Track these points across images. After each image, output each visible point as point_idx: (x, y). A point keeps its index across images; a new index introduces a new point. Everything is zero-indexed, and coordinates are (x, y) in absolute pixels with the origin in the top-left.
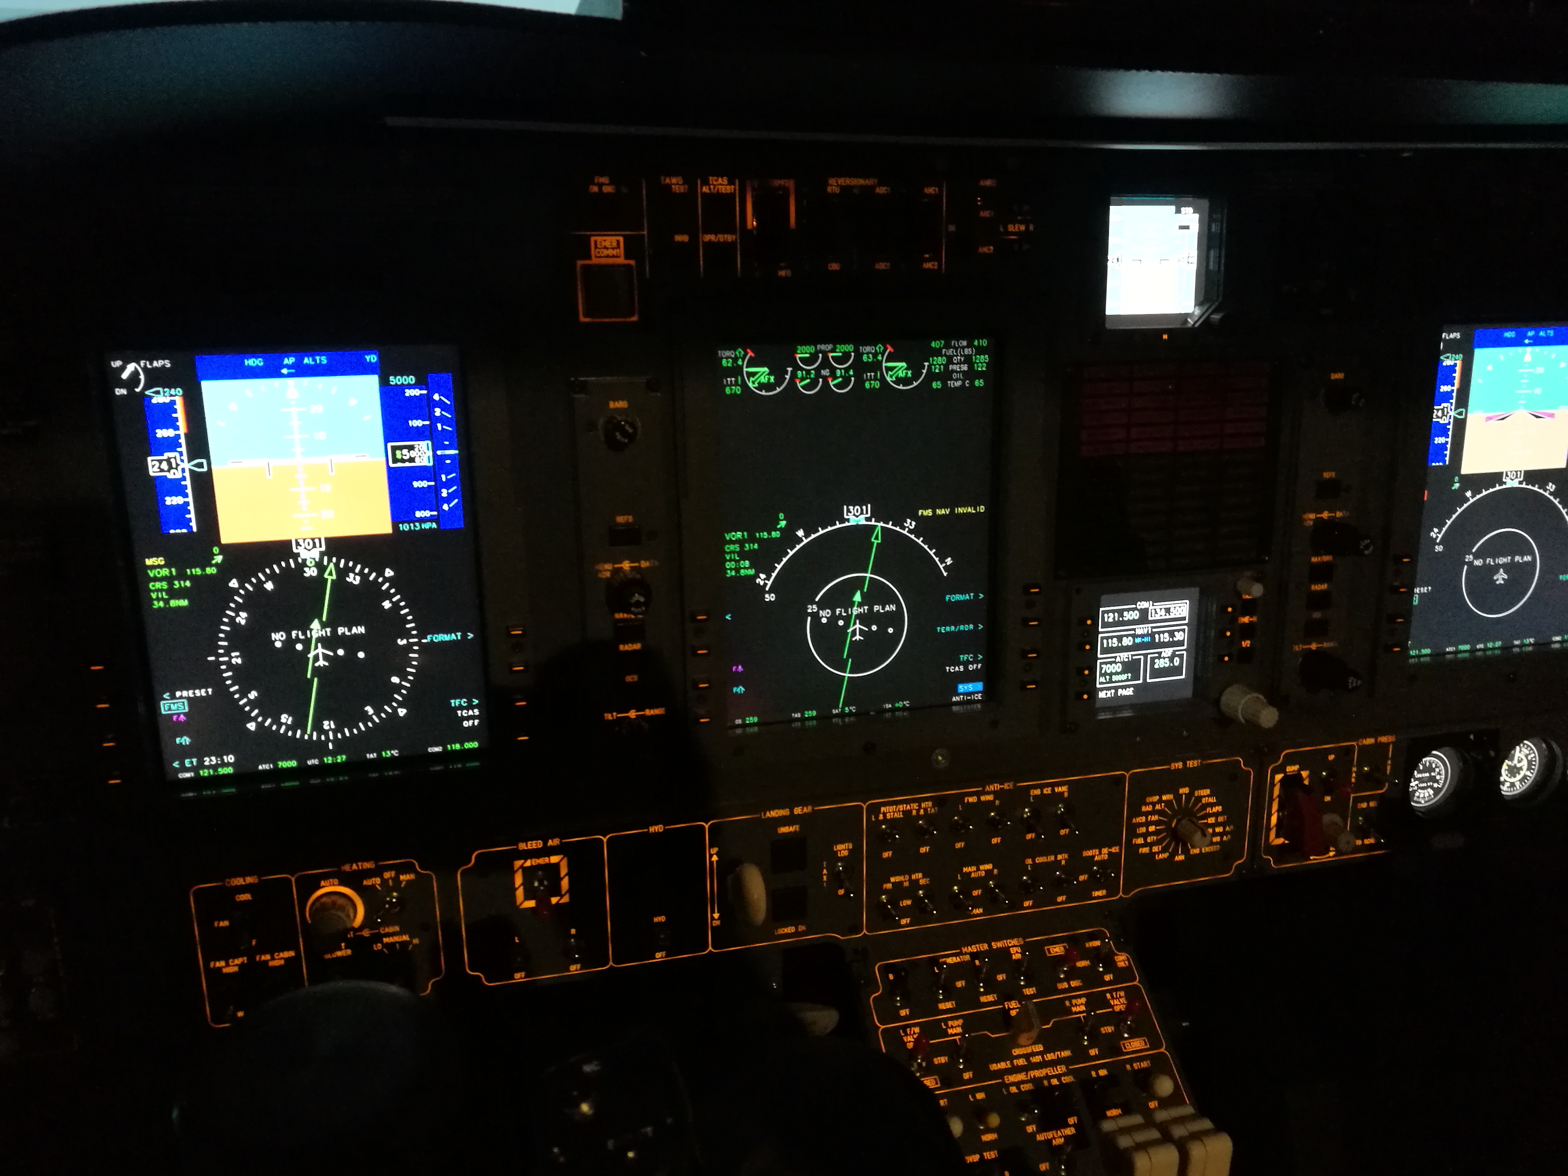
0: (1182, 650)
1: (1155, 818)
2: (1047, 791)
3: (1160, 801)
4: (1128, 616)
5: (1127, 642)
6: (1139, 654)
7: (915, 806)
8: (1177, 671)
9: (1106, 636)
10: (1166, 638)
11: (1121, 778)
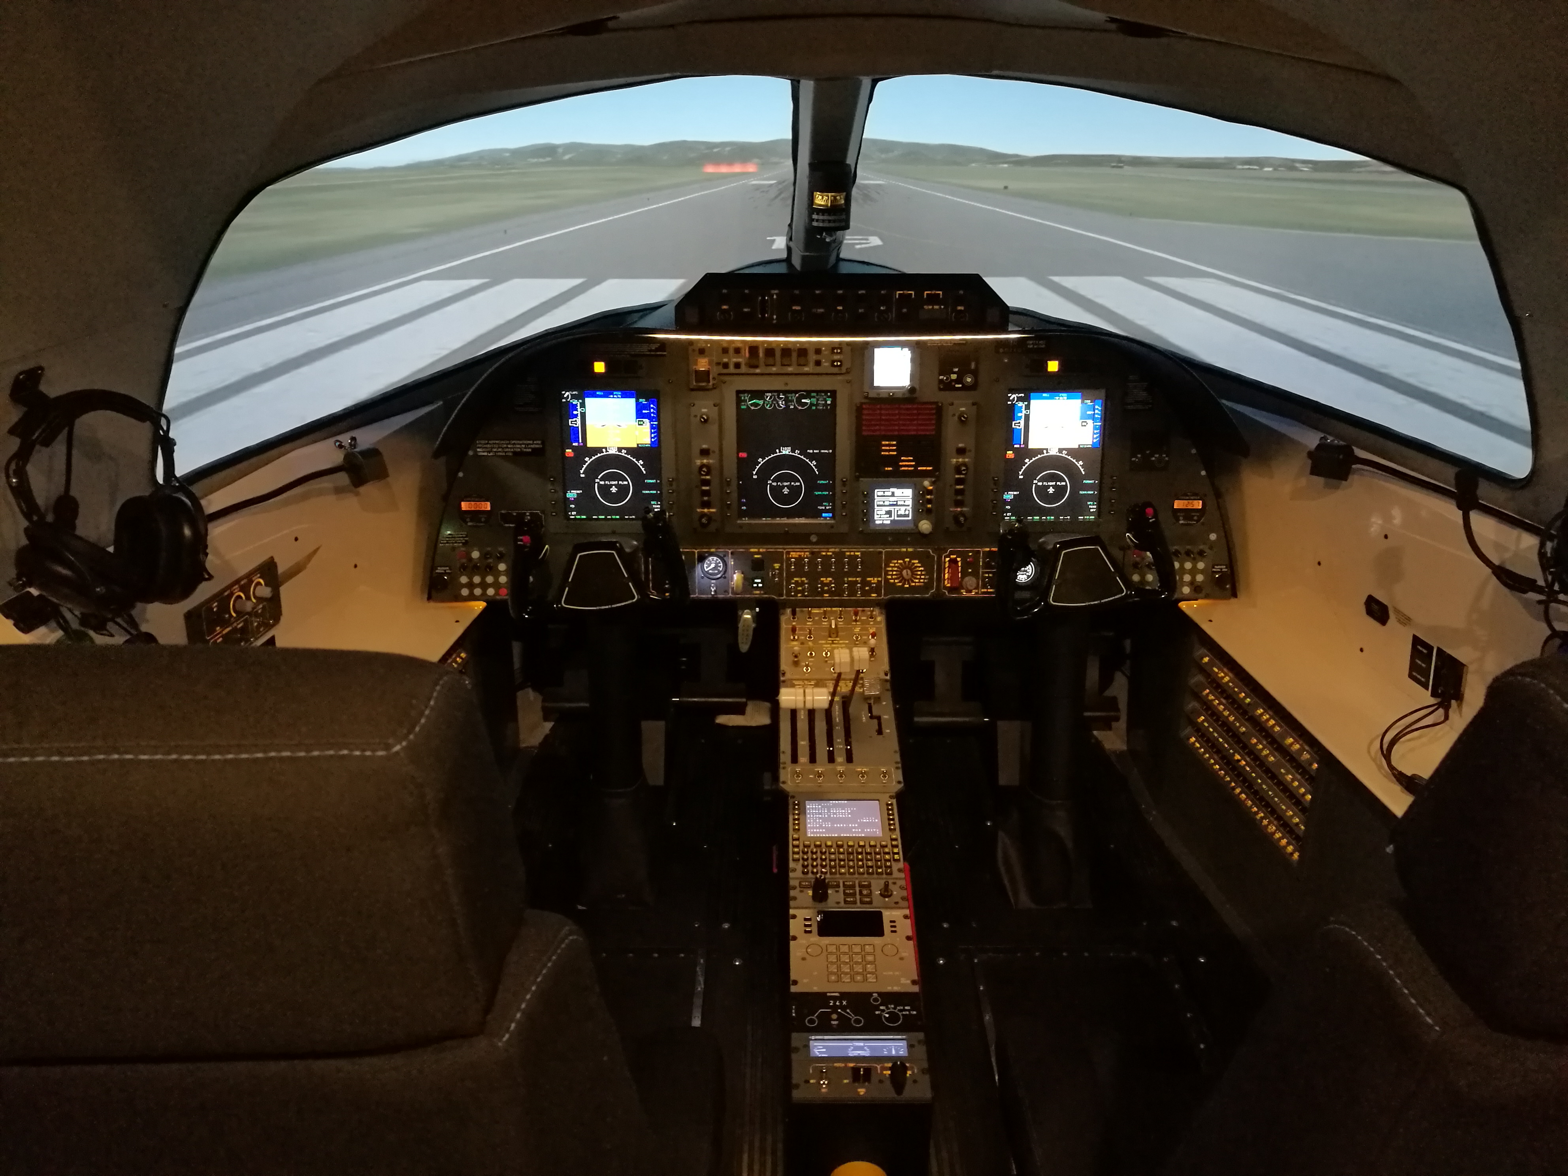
0: (910, 508)
1: (896, 569)
2: (852, 553)
3: (897, 563)
4: (886, 494)
5: (887, 503)
6: (891, 508)
7: (803, 553)
8: (908, 516)
9: (877, 501)
10: (902, 503)
11: (881, 552)
